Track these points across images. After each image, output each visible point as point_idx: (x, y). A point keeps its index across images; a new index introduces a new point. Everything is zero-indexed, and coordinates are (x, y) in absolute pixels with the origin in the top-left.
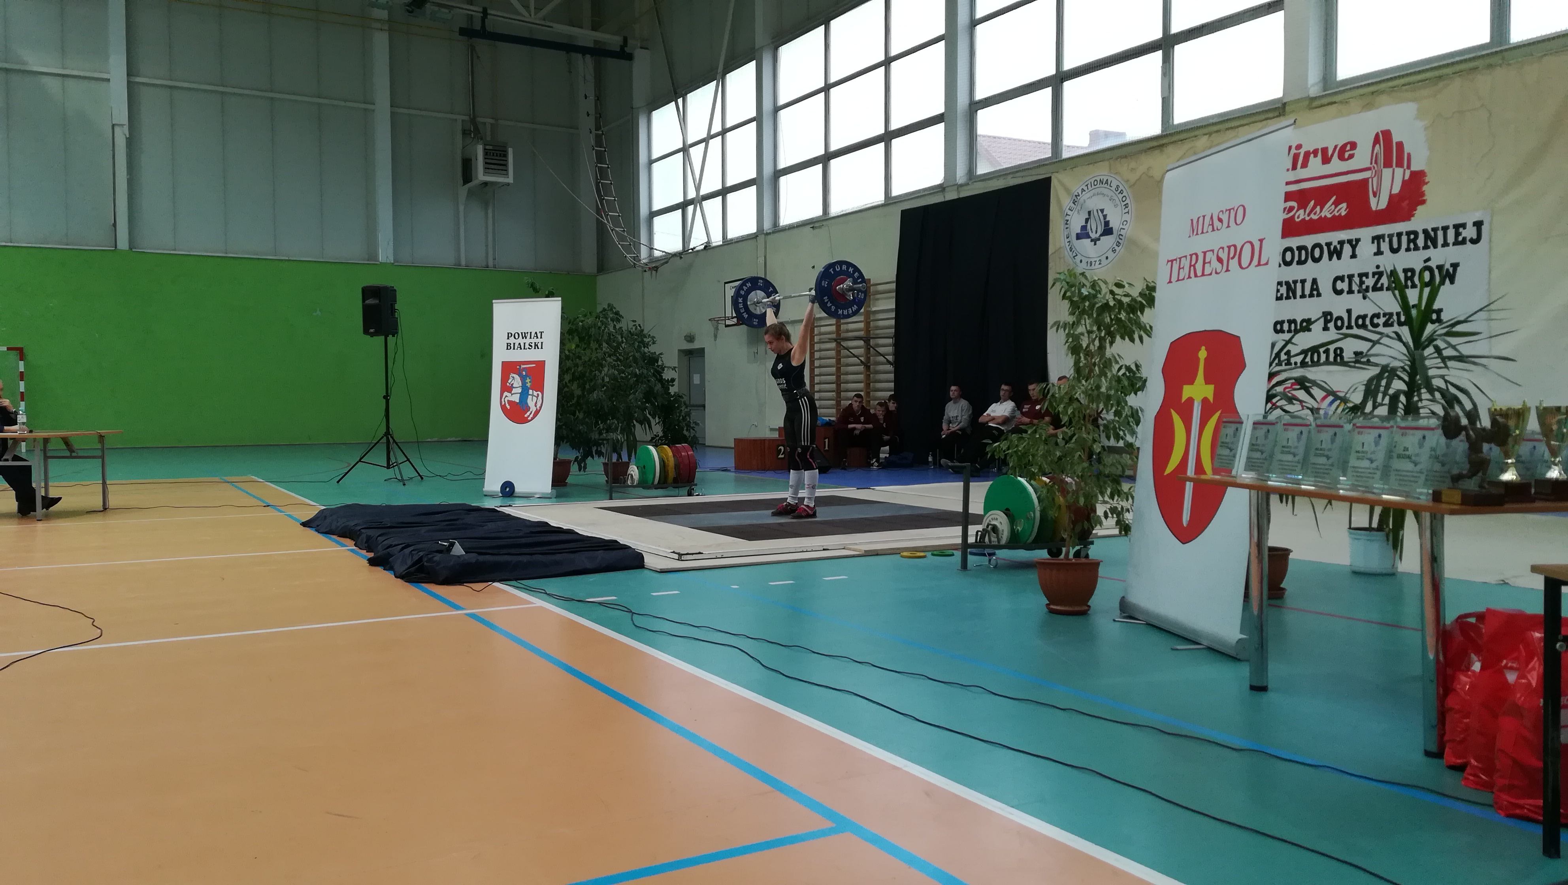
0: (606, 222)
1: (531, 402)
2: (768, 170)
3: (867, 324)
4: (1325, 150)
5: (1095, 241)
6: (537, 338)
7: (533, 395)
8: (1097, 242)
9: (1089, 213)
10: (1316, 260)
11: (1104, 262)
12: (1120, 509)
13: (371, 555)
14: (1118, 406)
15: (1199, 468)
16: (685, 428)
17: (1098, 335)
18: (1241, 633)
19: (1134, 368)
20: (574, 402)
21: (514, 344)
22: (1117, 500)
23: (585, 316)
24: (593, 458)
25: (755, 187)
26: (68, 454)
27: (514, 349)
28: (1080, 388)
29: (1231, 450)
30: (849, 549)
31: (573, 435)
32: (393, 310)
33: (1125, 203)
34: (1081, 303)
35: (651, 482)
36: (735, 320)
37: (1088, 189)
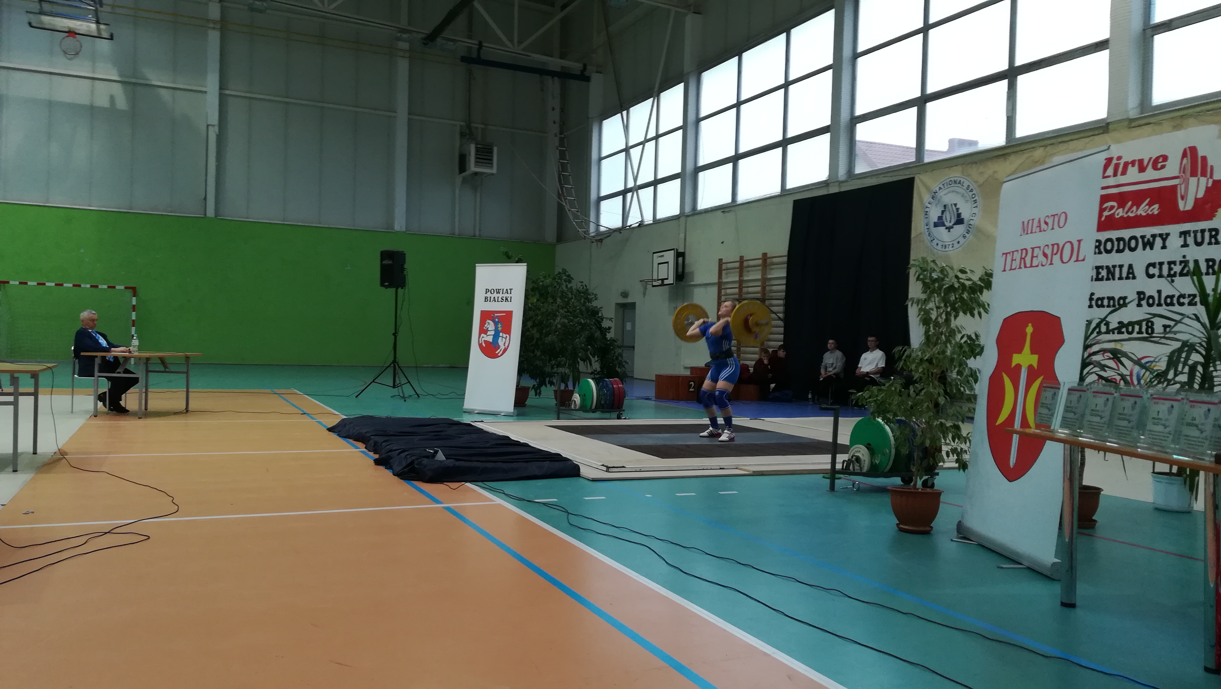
0: (564, 204)
1: (501, 342)
2: (690, 166)
3: (764, 288)
4: (1141, 161)
5: (949, 229)
6: (508, 293)
7: (502, 337)
8: (951, 230)
9: (945, 206)
10: (1132, 250)
11: (956, 245)
12: (959, 450)
13: (377, 456)
14: (960, 367)
15: (1025, 423)
16: (617, 366)
17: (945, 310)
18: (1055, 558)
19: (974, 338)
20: (534, 342)
21: (490, 297)
22: (957, 443)
23: (545, 277)
24: (546, 387)
25: (680, 179)
26: (162, 369)
27: (490, 301)
29: (1049, 410)
30: (743, 469)
31: (532, 368)
32: (403, 269)
33: (974, 199)
34: (931, 284)
35: (589, 407)
36: (660, 282)
37: (944, 187)
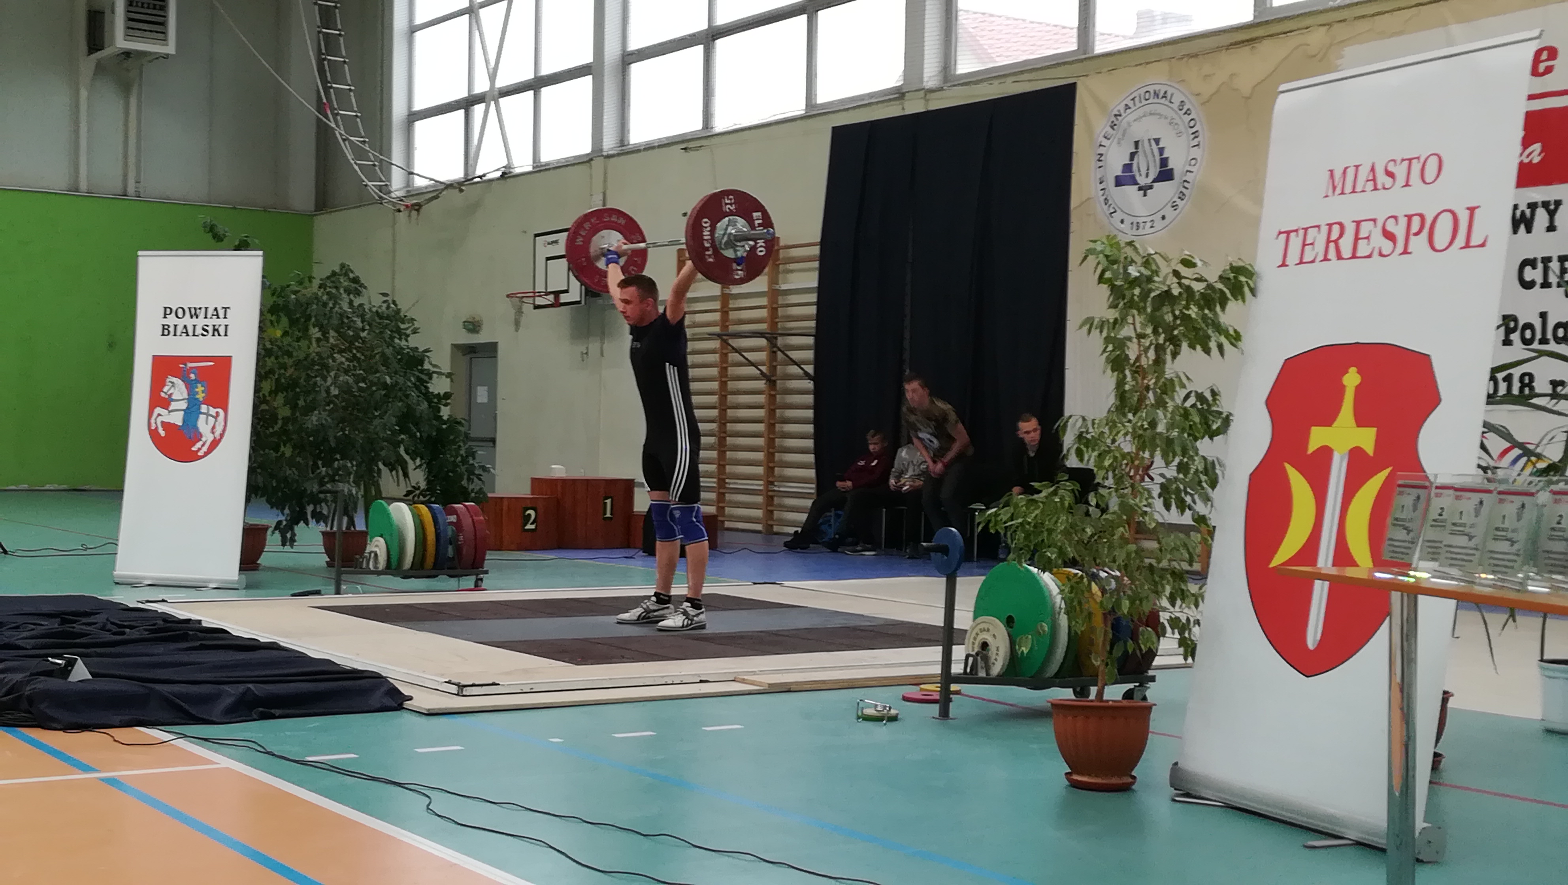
0: (333, 125)
1: (204, 425)
2: (612, 50)
3: (773, 311)
5: (1144, 189)
6: (218, 318)
7: (208, 415)
8: (1149, 191)
9: (1137, 143)
11: (1159, 224)
12: (1184, 621)
14: (1184, 457)
16: (465, 477)
17: (1154, 342)
19: (1210, 398)
20: (276, 428)
21: (176, 326)
24: (307, 524)
25: (589, 79)
27: (175, 335)
28: (1124, 426)
30: (743, 681)
31: (275, 484)
33: (1194, 130)
34: (1127, 289)
35: (402, 567)
36: (551, 297)
37: (1135, 104)
